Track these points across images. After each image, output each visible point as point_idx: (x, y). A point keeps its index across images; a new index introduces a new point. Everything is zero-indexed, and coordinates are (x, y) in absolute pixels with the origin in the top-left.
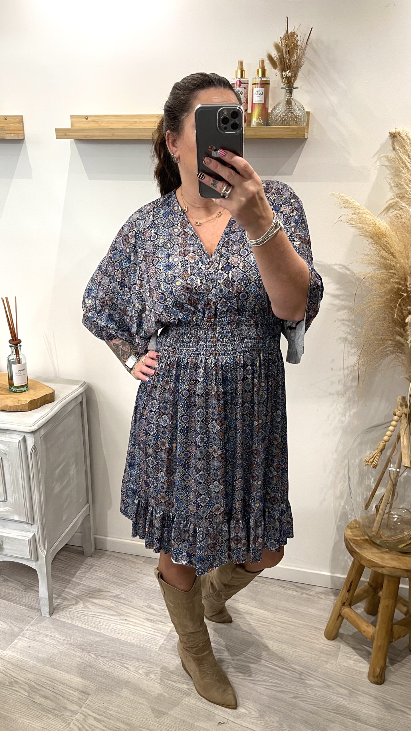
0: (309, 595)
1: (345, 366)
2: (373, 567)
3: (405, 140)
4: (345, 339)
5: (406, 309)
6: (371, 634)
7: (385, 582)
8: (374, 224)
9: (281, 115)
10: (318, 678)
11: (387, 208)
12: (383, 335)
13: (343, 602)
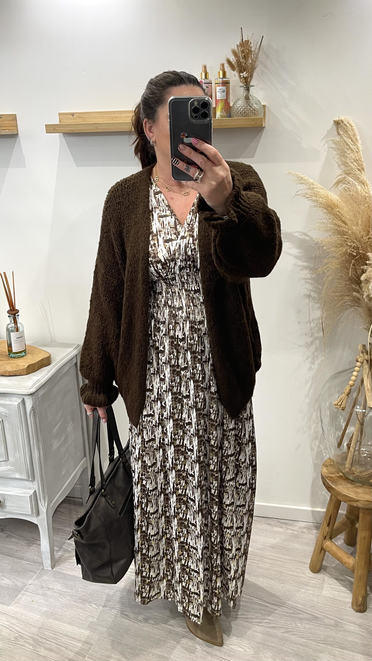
0: (293, 530)
1: (311, 319)
2: (348, 501)
3: (347, 126)
4: (309, 296)
5: (360, 268)
6: (352, 565)
7: (361, 515)
8: (327, 197)
9: (241, 109)
10: (306, 611)
11: (337, 182)
12: (341, 292)
13: (325, 536)
